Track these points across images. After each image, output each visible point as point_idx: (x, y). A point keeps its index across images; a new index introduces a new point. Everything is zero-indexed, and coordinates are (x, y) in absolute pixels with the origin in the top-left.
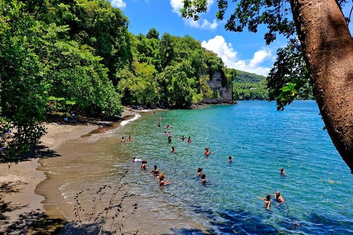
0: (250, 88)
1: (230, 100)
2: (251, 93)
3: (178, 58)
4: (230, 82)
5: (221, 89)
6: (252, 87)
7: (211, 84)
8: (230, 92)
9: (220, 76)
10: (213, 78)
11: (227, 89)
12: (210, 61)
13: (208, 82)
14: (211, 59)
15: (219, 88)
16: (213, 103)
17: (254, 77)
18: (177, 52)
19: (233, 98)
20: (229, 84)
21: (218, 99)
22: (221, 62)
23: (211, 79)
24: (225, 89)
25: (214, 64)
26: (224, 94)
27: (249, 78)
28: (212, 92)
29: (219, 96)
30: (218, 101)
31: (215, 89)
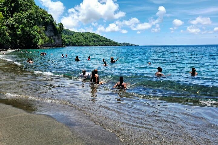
0: (68, 38)
1: (61, 45)
2: (69, 42)
3: (23, 8)
4: (59, 32)
5: (54, 37)
6: (69, 38)
7: (46, 33)
8: (60, 39)
9: (52, 28)
10: (48, 29)
11: (58, 37)
12: (43, 16)
13: (44, 31)
14: (44, 15)
15: (52, 36)
16: (50, 47)
17: (69, 32)
18: (21, 3)
19: (62, 44)
20: (59, 33)
21: (53, 44)
22: (52, 18)
23: (46, 30)
24: (56, 37)
25: (47, 19)
26: (57, 41)
27: (66, 32)
28: (48, 39)
29: (53, 42)
30: (53, 45)
31: (49, 37)
